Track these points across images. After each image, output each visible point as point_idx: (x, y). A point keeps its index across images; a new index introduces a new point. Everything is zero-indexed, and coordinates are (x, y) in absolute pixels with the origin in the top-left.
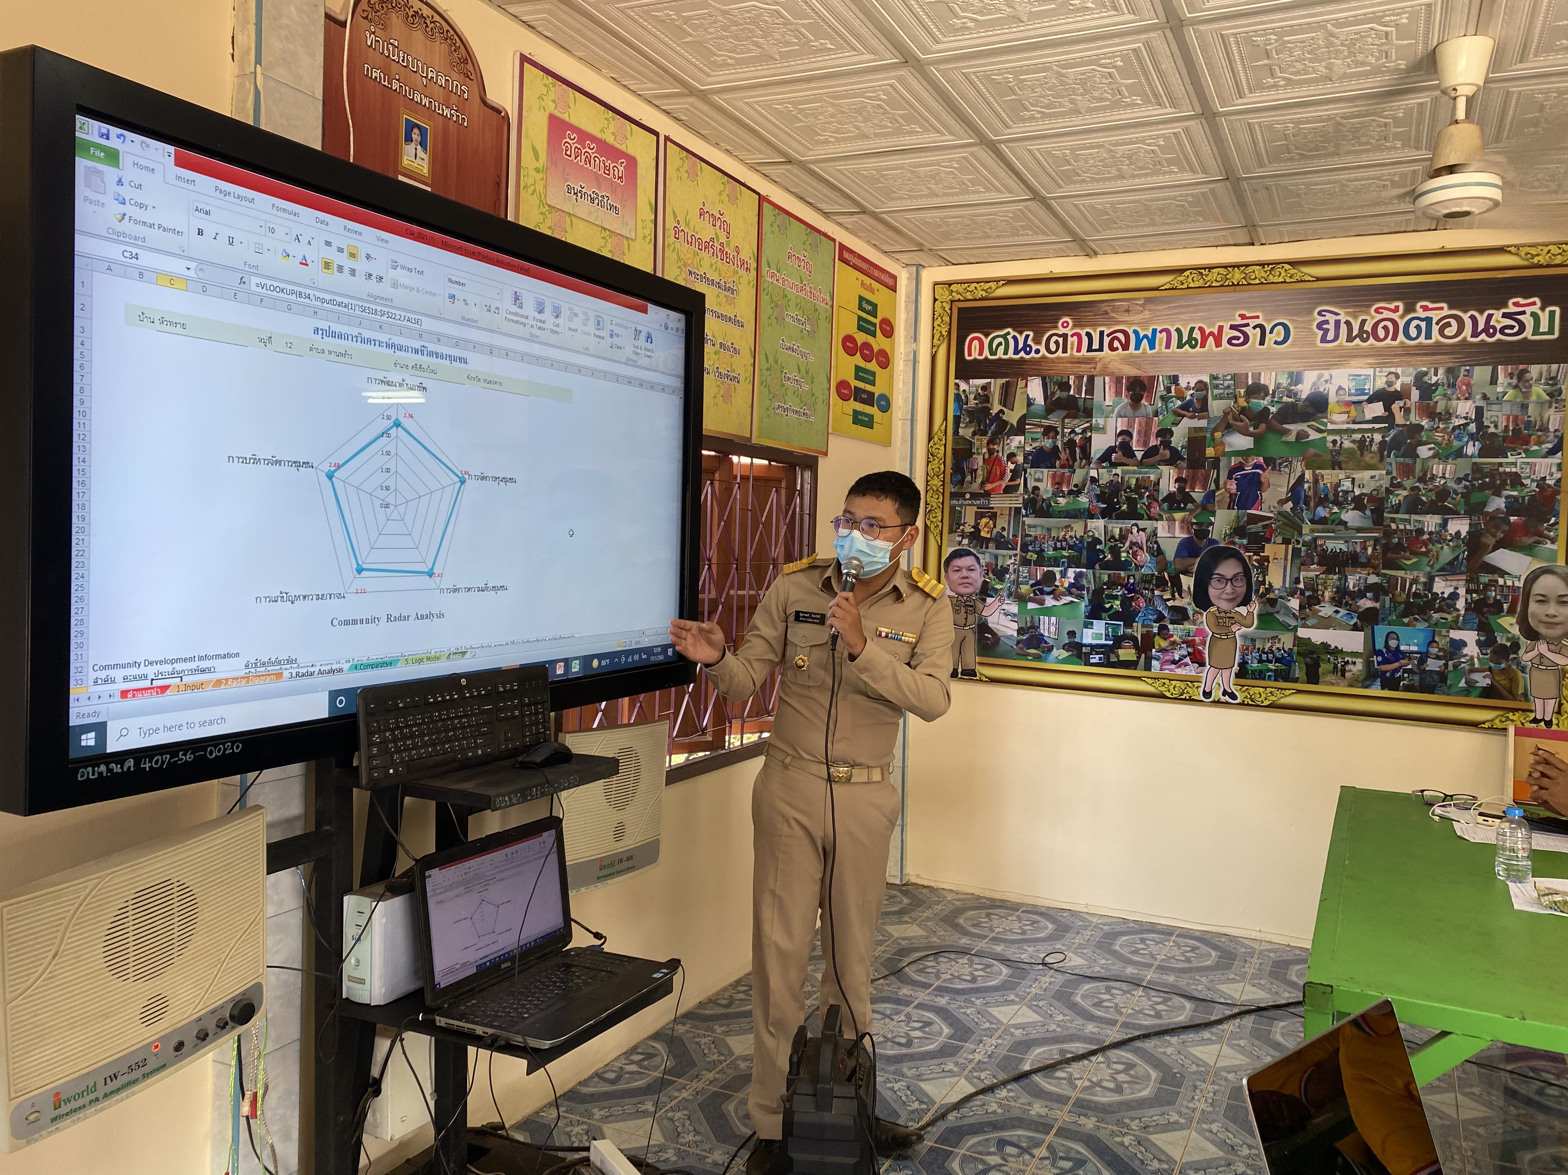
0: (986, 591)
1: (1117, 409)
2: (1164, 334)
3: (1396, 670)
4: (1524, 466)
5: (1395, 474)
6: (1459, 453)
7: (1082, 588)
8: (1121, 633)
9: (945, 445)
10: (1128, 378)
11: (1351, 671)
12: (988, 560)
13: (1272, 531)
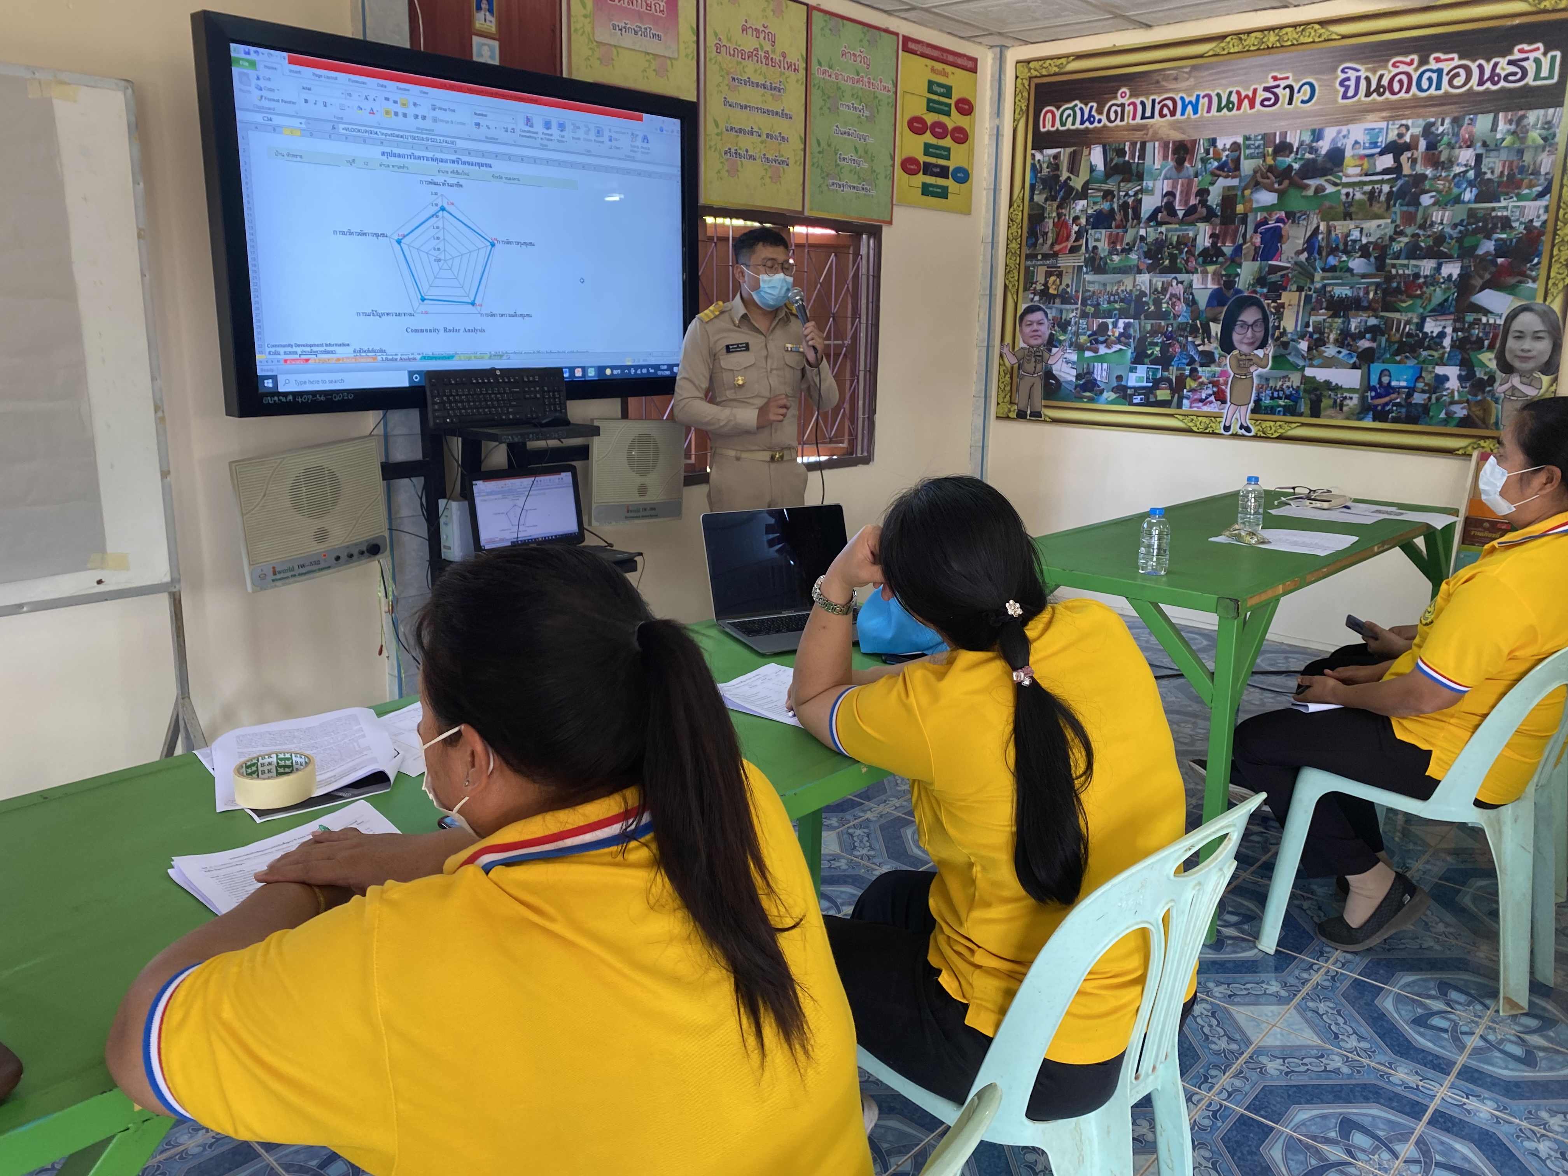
0: (1052, 342)
1: (1163, 172)
2: (1206, 99)
3: (1387, 404)
4: (1514, 210)
5: (1398, 222)
6: (1457, 200)
7: (1128, 337)
8: (1159, 376)
9: (1022, 211)
10: (1174, 142)
11: (1347, 405)
12: (1054, 314)
13: (1289, 280)
